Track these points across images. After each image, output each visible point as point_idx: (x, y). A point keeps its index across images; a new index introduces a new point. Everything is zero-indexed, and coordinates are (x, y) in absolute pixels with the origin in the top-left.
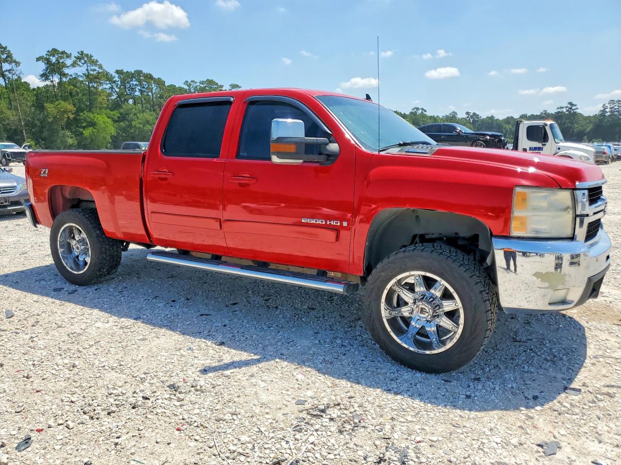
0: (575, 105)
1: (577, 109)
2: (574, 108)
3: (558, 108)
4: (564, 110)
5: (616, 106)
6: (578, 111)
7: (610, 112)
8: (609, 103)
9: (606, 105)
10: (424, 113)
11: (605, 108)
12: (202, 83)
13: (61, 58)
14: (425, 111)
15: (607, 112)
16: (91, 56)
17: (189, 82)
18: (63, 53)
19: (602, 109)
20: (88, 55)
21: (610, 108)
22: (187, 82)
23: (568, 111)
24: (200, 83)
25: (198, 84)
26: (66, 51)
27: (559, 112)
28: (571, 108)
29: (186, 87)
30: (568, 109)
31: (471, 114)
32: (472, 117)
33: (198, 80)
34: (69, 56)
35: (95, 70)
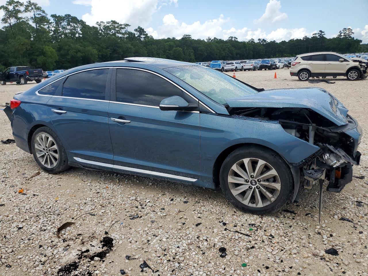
0: (324, 32)
2: (323, 34)
3: (313, 34)
4: (317, 35)
5: (347, 32)
6: (325, 36)
7: (344, 35)
9: (342, 31)
10: (236, 40)
12: (108, 23)
13: (17, 6)
14: (237, 39)
15: (342, 36)
16: (36, 4)
17: (99, 23)
18: (18, 2)
19: (339, 34)
20: (34, 3)
21: (344, 33)
22: (98, 22)
23: (319, 36)
24: (107, 23)
25: (106, 24)
26: (19, 1)
27: (314, 37)
28: (321, 34)
29: (97, 26)
30: (319, 35)
31: (262, 40)
32: (262, 41)
33: (105, 21)
34: (22, 5)
35: (40, 14)
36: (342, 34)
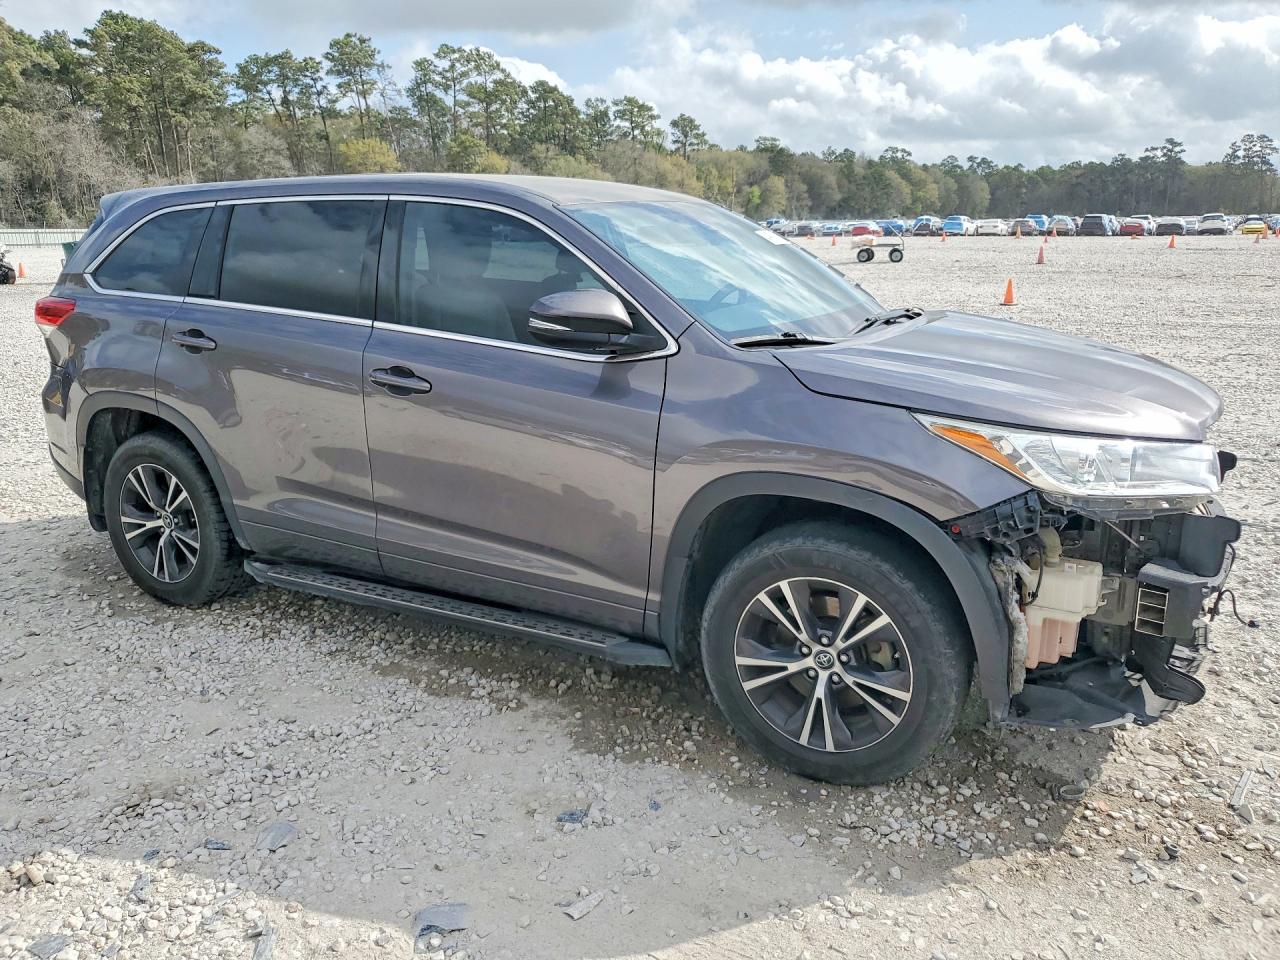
0: (1180, 144)
1: (1183, 151)
2: (1177, 149)
3: (1147, 150)
4: (1159, 153)
5: (1254, 146)
6: (1184, 157)
7: (1244, 157)
8: (1243, 141)
9: (1239, 144)
11: (1235, 147)
12: (617, 102)
15: (1239, 158)
19: (1230, 151)
21: (1245, 149)
22: (589, 100)
23: (1165, 155)
27: (1147, 158)
28: (1171, 150)
31: (979, 160)
32: (979, 165)
33: (609, 98)
36: (1241, 153)
